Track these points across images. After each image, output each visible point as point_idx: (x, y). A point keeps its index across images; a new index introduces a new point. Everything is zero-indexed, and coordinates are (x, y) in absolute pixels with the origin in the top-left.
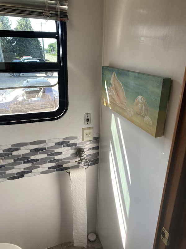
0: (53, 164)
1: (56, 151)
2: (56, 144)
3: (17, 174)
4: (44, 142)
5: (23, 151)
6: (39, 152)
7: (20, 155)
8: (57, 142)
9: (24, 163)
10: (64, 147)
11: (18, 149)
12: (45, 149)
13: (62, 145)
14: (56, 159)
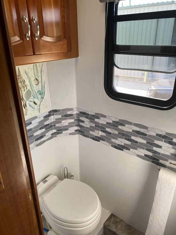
0: (150, 154)
1: (156, 142)
2: (157, 135)
3: (118, 145)
4: (146, 128)
5: (127, 128)
6: (139, 135)
7: (123, 131)
8: (158, 133)
9: (126, 139)
10: (165, 141)
11: (123, 125)
12: (146, 135)
13: (164, 140)
14: (153, 150)
